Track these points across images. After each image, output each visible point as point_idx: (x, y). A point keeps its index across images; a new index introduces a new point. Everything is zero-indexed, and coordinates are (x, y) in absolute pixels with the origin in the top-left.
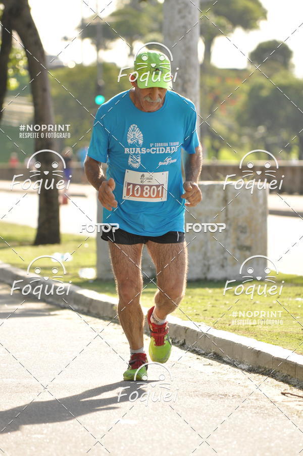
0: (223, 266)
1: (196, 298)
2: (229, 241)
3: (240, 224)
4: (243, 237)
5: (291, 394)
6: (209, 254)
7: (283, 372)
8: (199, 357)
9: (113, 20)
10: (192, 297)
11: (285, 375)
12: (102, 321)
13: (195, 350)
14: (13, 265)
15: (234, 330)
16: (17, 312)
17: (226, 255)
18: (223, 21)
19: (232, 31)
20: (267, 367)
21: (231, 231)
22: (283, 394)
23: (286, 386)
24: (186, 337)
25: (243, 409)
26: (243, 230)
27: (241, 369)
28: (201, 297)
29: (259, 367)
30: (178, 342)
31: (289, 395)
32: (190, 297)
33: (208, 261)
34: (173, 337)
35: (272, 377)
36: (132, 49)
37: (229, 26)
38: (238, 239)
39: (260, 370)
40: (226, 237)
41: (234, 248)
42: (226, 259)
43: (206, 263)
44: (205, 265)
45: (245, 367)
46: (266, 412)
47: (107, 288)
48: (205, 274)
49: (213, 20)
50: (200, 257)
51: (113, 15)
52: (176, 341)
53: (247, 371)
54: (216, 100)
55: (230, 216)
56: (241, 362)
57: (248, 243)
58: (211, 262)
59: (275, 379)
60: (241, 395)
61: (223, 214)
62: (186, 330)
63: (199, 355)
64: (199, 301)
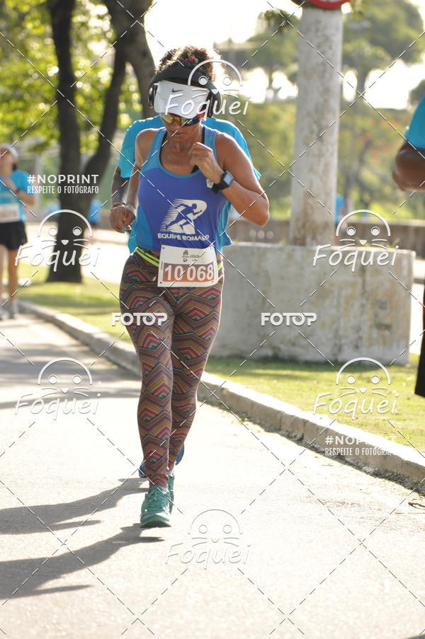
0: (357, 347)
1: (322, 385)
2: (365, 317)
3: (379, 298)
4: (382, 313)
5: (420, 505)
6: (341, 332)
7: (414, 478)
8: (318, 455)
9: (249, 46)
10: (318, 383)
11: (415, 481)
12: (209, 407)
13: (313, 447)
14: (112, 335)
15: (361, 425)
16: (112, 391)
17: (361, 334)
18: (380, 52)
19: (390, 64)
20: (395, 471)
21: (369, 306)
22: (411, 504)
23: (416, 495)
24: (304, 430)
25: (362, 520)
26: (383, 306)
27: (365, 472)
28: (329, 383)
29: (386, 471)
30: (295, 437)
31: (417, 506)
32: (315, 382)
33: (340, 340)
34: (290, 430)
35: (400, 483)
36: (271, 81)
37: (388, 58)
38: (376, 315)
39: (387, 475)
40: (362, 313)
41: (371, 326)
42: (360, 338)
43: (338, 342)
44: (336, 345)
45: (370, 470)
46: (387, 525)
47: (219, 368)
48: (335, 355)
49: (368, 50)
50: (330, 335)
51: (251, 40)
52: (293, 435)
53: (371, 475)
54: (368, 145)
55: (368, 288)
56: (366, 464)
57: (387, 321)
58: (343, 341)
59: (404, 485)
60: (361, 503)
61: (359, 286)
62: (305, 422)
63: (318, 452)
64: (325, 388)
